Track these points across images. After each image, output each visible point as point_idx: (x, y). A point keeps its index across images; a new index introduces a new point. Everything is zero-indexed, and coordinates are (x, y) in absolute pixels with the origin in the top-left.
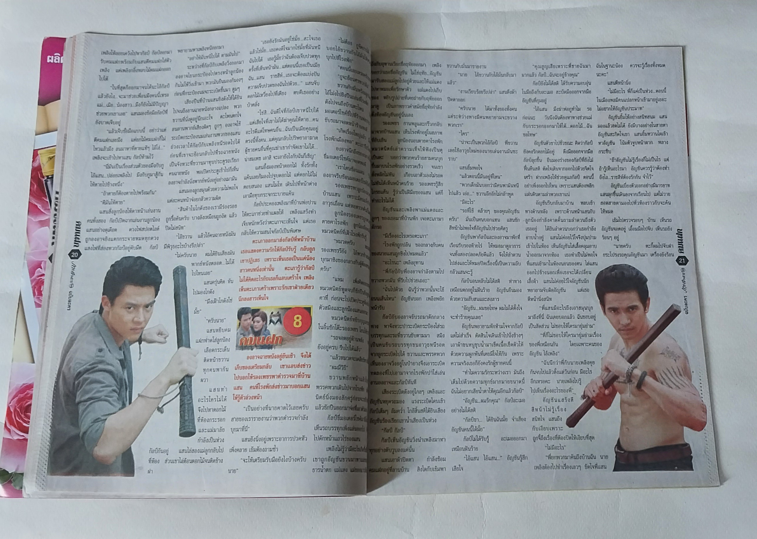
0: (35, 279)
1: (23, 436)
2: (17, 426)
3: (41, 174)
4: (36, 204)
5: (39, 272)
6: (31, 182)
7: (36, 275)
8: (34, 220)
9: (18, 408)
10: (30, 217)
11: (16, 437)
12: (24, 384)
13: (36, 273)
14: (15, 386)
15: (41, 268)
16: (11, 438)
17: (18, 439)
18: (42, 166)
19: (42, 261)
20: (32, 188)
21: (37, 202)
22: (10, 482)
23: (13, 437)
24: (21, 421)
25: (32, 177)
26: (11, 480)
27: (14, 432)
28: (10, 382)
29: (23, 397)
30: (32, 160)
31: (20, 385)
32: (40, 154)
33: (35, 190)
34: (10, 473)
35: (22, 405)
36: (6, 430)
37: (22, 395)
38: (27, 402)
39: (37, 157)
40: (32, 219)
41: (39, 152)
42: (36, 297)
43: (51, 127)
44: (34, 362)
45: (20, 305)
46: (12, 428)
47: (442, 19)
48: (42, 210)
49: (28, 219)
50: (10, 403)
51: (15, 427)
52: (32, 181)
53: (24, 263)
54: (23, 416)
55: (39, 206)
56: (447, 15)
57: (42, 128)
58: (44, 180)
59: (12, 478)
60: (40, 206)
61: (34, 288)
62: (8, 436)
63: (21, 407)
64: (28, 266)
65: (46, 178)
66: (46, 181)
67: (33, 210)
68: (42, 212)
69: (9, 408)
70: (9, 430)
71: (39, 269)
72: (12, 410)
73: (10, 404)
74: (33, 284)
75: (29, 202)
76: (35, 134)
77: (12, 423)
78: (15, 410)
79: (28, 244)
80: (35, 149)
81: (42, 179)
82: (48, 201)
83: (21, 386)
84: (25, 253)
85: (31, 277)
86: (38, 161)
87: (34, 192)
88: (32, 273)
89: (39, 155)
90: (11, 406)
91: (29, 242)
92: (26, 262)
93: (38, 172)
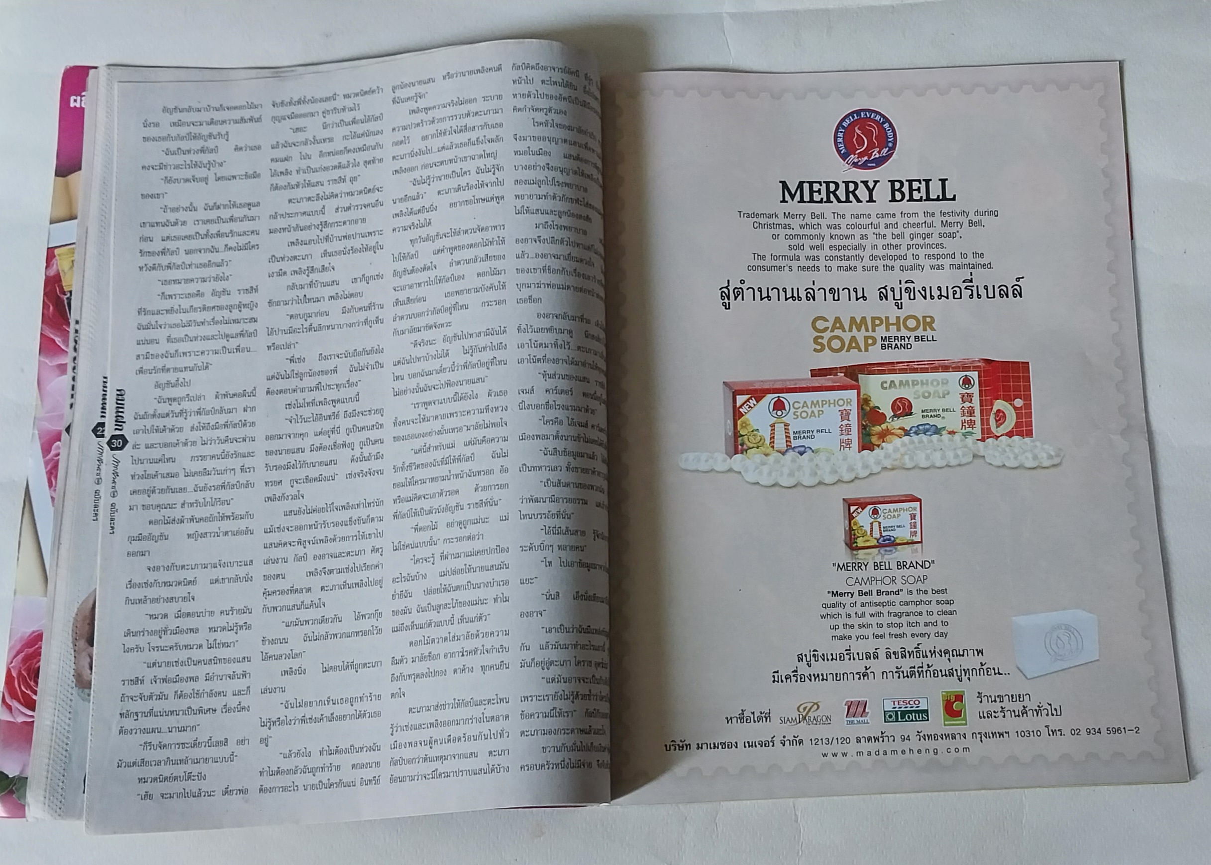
0: (50, 460)
1: (28, 715)
2: (22, 700)
3: (61, 288)
4: (53, 337)
5: (57, 448)
6: (44, 301)
7: (50, 454)
8: (50, 365)
9: (24, 670)
10: (42, 359)
11: (21, 719)
12: (34, 632)
13: (53, 449)
14: (19, 635)
15: (61, 442)
16: (12, 720)
17: (25, 722)
18: (62, 274)
20: (46, 311)
21: (54, 334)
22: (12, 792)
23: (15, 718)
24: (29, 692)
25: (45, 294)
26: (12, 789)
27: (17, 711)
28: (11, 629)
29: (31, 654)
30: (45, 264)
31: (28, 634)
32: (59, 255)
33: (51, 316)
34: (11, 776)
35: (31, 664)
36: (5, 708)
37: (31, 650)
38: (34, 663)
39: (54, 260)
40: (47, 361)
41: (57, 252)
42: (53, 489)
45: (27, 503)
46: (15, 704)
48: (63, 347)
49: (40, 361)
50: (12, 662)
51: (19, 701)
52: (46, 300)
53: (33, 434)
54: (30, 681)
55: (58, 340)
57: (62, 212)
58: (65, 297)
59: (15, 784)
60: (60, 340)
61: (49, 474)
62: (8, 717)
63: (29, 670)
64: (40, 438)
65: (68, 295)
66: (68, 300)
67: (48, 347)
68: (63, 350)
69: (9, 672)
70: (10, 708)
71: (58, 443)
72: (14, 674)
73: (13, 665)
74: (49, 467)
75: (42, 334)
77: (14, 695)
78: (20, 674)
79: (40, 402)
80: (50, 246)
81: (62, 296)
83: (30, 636)
84: (35, 418)
85: (44, 457)
86: (55, 266)
87: (49, 317)
88: (46, 448)
89: (57, 257)
90: (13, 667)
91: (42, 400)
92: (37, 432)
93: (56, 285)
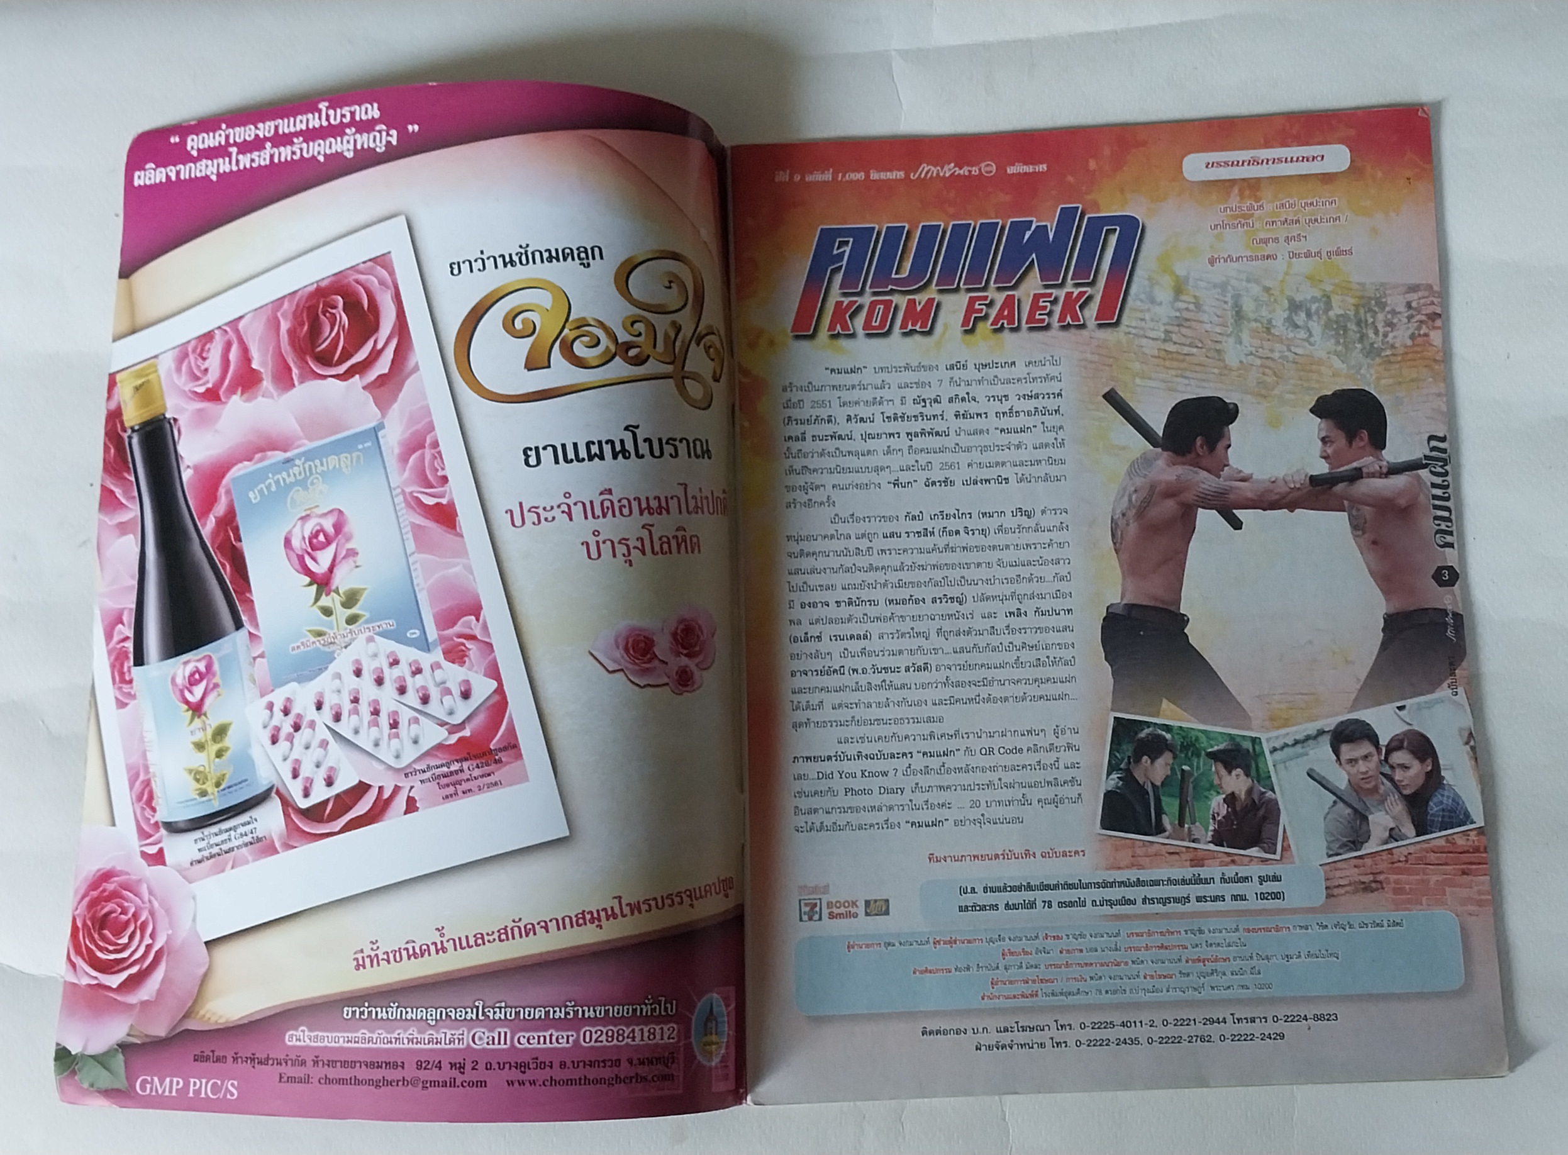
0: (114, 649)
1: (96, 978)
2: (87, 956)
3: (122, 423)
4: (114, 489)
5: (121, 632)
6: (105, 444)
7: (116, 639)
8: (110, 523)
9: (89, 918)
10: (102, 517)
11: (85, 981)
12: (99, 870)
13: (115, 634)
14: (84, 874)
15: (123, 624)
16: (76, 981)
17: (90, 985)
18: (123, 407)
19: (125, 608)
20: (107, 456)
21: (116, 485)
22: (73, 1073)
23: (79, 980)
24: (93, 947)
25: (106, 434)
26: (74, 1069)
27: (82, 972)
29: (96, 897)
30: (106, 395)
31: (93, 873)
32: (120, 382)
33: (112, 461)
34: (73, 1053)
35: (95, 912)
36: (69, 966)
37: (95, 894)
38: (102, 908)
39: (115, 388)
40: (106, 519)
41: (118, 377)
42: (116, 686)
43: (140, 320)
44: (114, 824)
45: (92, 704)
46: (79, 962)
47: (893, 65)
48: (124, 501)
49: (99, 520)
50: (77, 909)
51: (84, 959)
52: (107, 442)
53: (98, 616)
54: (96, 936)
55: (118, 492)
56: (905, 54)
57: (124, 327)
58: (125, 436)
59: (78, 1063)
60: (120, 491)
61: (113, 667)
62: (72, 979)
63: (93, 919)
64: (103, 621)
65: (129, 431)
66: (130, 438)
67: (107, 501)
68: (123, 504)
69: (74, 921)
70: (73, 965)
71: (120, 626)
72: (79, 925)
73: (78, 912)
74: (113, 658)
75: (102, 486)
76: (111, 340)
77: (79, 952)
78: (84, 924)
79: (100, 573)
80: (112, 371)
82: (133, 479)
83: (94, 875)
85: (107, 644)
86: (116, 396)
87: (110, 463)
88: (109, 636)
89: (119, 385)
90: (78, 915)
91: (102, 570)
92: (99, 611)
93: (117, 421)
